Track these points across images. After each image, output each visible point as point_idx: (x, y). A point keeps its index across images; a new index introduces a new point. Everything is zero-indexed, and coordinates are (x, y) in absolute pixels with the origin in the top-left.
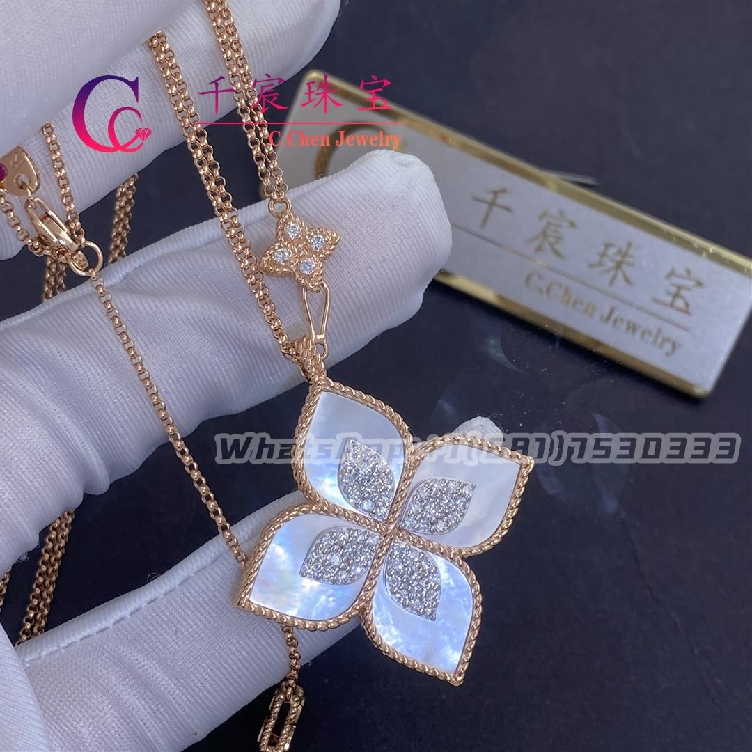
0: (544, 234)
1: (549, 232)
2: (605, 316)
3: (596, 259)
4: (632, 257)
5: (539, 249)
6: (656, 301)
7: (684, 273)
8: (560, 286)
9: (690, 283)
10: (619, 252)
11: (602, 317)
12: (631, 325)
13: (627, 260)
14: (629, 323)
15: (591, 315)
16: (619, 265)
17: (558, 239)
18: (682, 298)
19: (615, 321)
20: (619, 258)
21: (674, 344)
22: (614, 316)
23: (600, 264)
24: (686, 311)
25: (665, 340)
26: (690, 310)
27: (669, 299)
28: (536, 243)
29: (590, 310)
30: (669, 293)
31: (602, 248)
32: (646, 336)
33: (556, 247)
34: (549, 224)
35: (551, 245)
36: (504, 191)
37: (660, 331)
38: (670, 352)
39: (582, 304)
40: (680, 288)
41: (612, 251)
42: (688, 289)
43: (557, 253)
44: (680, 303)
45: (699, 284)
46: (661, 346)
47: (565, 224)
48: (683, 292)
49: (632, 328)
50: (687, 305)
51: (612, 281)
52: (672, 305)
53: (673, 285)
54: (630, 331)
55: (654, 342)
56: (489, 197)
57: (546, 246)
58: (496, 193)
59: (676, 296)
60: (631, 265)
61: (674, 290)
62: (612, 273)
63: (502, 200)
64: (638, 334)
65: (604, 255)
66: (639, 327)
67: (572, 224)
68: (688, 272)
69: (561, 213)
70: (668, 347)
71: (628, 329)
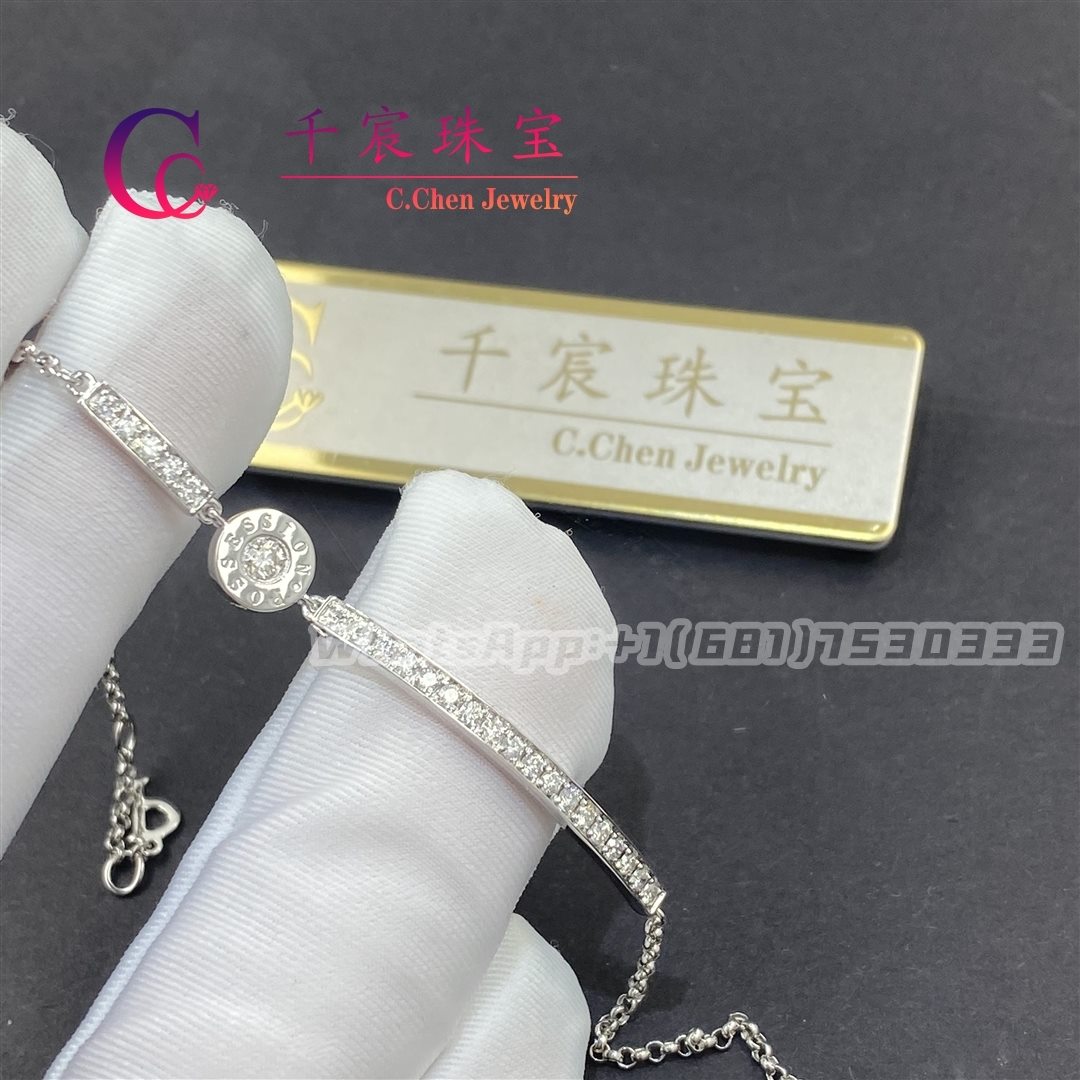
0: (565, 371)
1: (572, 367)
2: (694, 460)
3: (656, 384)
4: (708, 366)
5: (562, 395)
6: (766, 417)
7: (797, 368)
8: (611, 437)
9: (810, 379)
10: (688, 365)
11: (688, 464)
12: (738, 462)
13: (704, 373)
14: (732, 460)
15: (670, 464)
16: (693, 385)
17: (590, 373)
18: (805, 402)
19: (711, 463)
20: (689, 374)
21: (813, 471)
22: (707, 455)
23: (663, 389)
24: (817, 417)
25: (797, 469)
26: (824, 414)
27: (785, 410)
28: (557, 387)
29: (666, 457)
30: (782, 402)
31: (660, 368)
32: (766, 473)
33: (589, 384)
34: (569, 357)
35: (580, 384)
36: (489, 330)
37: (785, 459)
38: (811, 484)
39: (651, 453)
40: (796, 389)
41: (675, 368)
42: (808, 387)
43: (594, 394)
44: (802, 410)
45: (825, 376)
46: (794, 479)
47: (594, 350)
48: (803, 394)
49: (741, 466)
50: (815, 410)
51: (689, 409)
52: (791, 417)
53: (784, 387)
54: (740, 471)
55: (781, 478)
56: (469, 344)
57: (571, 386)
58: (477, 337)
59: (794, 402)
60: (712, 378)
61: (788, 395)
62: (685, 398)
63: (486, 342)
64: (753, 471)
65: (665, 376)
66: (752, 462)
67: (605, 348)
68: (802, 364)
69: (585, 337)
70: (805, 478)
71: (734, 470)
